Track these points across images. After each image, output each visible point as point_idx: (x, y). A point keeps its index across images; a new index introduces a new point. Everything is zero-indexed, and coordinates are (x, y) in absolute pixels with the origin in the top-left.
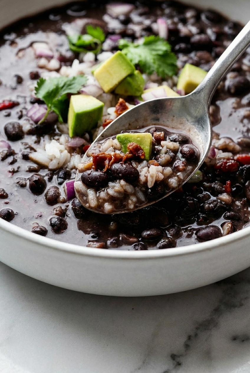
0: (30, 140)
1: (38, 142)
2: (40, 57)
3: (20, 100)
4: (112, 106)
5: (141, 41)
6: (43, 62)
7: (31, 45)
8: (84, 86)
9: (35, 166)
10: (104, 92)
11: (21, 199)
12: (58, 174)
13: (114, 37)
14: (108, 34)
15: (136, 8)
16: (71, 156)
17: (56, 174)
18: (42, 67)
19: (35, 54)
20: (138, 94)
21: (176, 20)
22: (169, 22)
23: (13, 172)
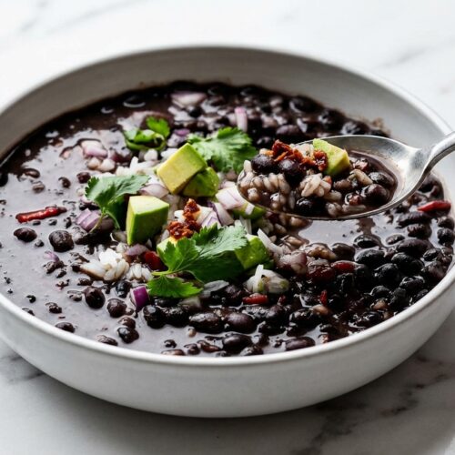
0: (81, 250)
1: (91, 252)
2: (91, 156)
3: (68, 206)
4: (179, 209)
5: (215, 135)
6: (94, 162)
7: (79, 143)
8: (144, 185)
9: (88, 278)
10: (170, 193)
11: (77, 313)
12: (116, 285)
13: (180, 132)
14: (174, 128)
15: (209, 97)
16: (130, 266)
17: (113, 287)
18: (93, 169)
19: (84, 153)
20: (211, 194)
21: (258, 109)
22: (250, 112)
23: (63, 286)
